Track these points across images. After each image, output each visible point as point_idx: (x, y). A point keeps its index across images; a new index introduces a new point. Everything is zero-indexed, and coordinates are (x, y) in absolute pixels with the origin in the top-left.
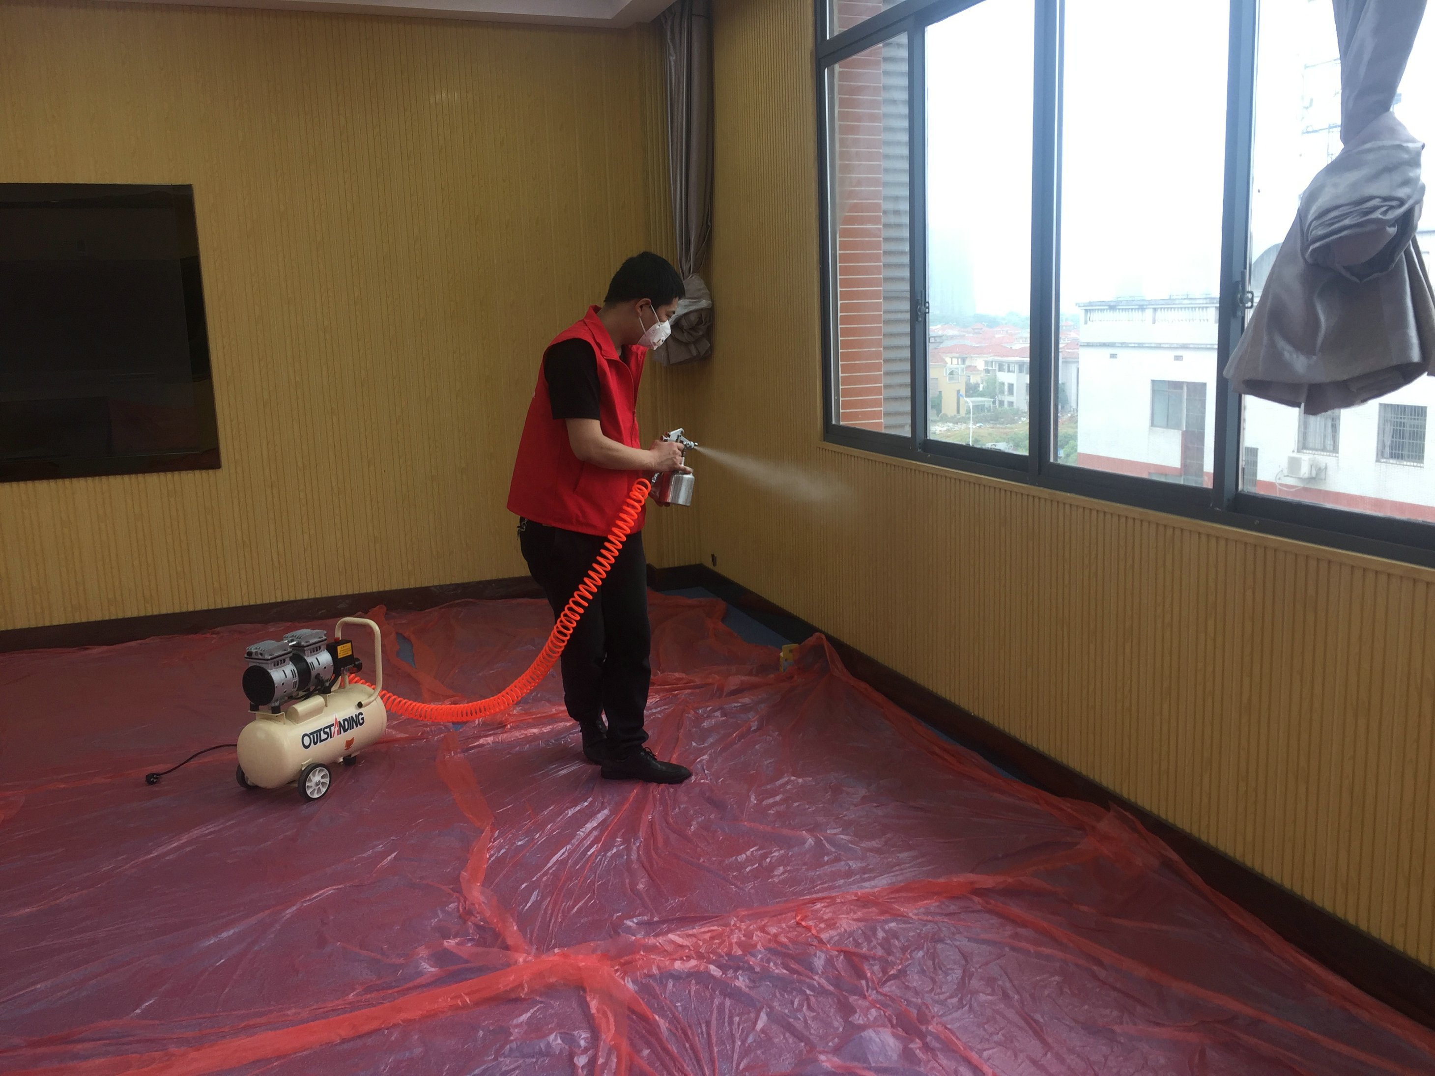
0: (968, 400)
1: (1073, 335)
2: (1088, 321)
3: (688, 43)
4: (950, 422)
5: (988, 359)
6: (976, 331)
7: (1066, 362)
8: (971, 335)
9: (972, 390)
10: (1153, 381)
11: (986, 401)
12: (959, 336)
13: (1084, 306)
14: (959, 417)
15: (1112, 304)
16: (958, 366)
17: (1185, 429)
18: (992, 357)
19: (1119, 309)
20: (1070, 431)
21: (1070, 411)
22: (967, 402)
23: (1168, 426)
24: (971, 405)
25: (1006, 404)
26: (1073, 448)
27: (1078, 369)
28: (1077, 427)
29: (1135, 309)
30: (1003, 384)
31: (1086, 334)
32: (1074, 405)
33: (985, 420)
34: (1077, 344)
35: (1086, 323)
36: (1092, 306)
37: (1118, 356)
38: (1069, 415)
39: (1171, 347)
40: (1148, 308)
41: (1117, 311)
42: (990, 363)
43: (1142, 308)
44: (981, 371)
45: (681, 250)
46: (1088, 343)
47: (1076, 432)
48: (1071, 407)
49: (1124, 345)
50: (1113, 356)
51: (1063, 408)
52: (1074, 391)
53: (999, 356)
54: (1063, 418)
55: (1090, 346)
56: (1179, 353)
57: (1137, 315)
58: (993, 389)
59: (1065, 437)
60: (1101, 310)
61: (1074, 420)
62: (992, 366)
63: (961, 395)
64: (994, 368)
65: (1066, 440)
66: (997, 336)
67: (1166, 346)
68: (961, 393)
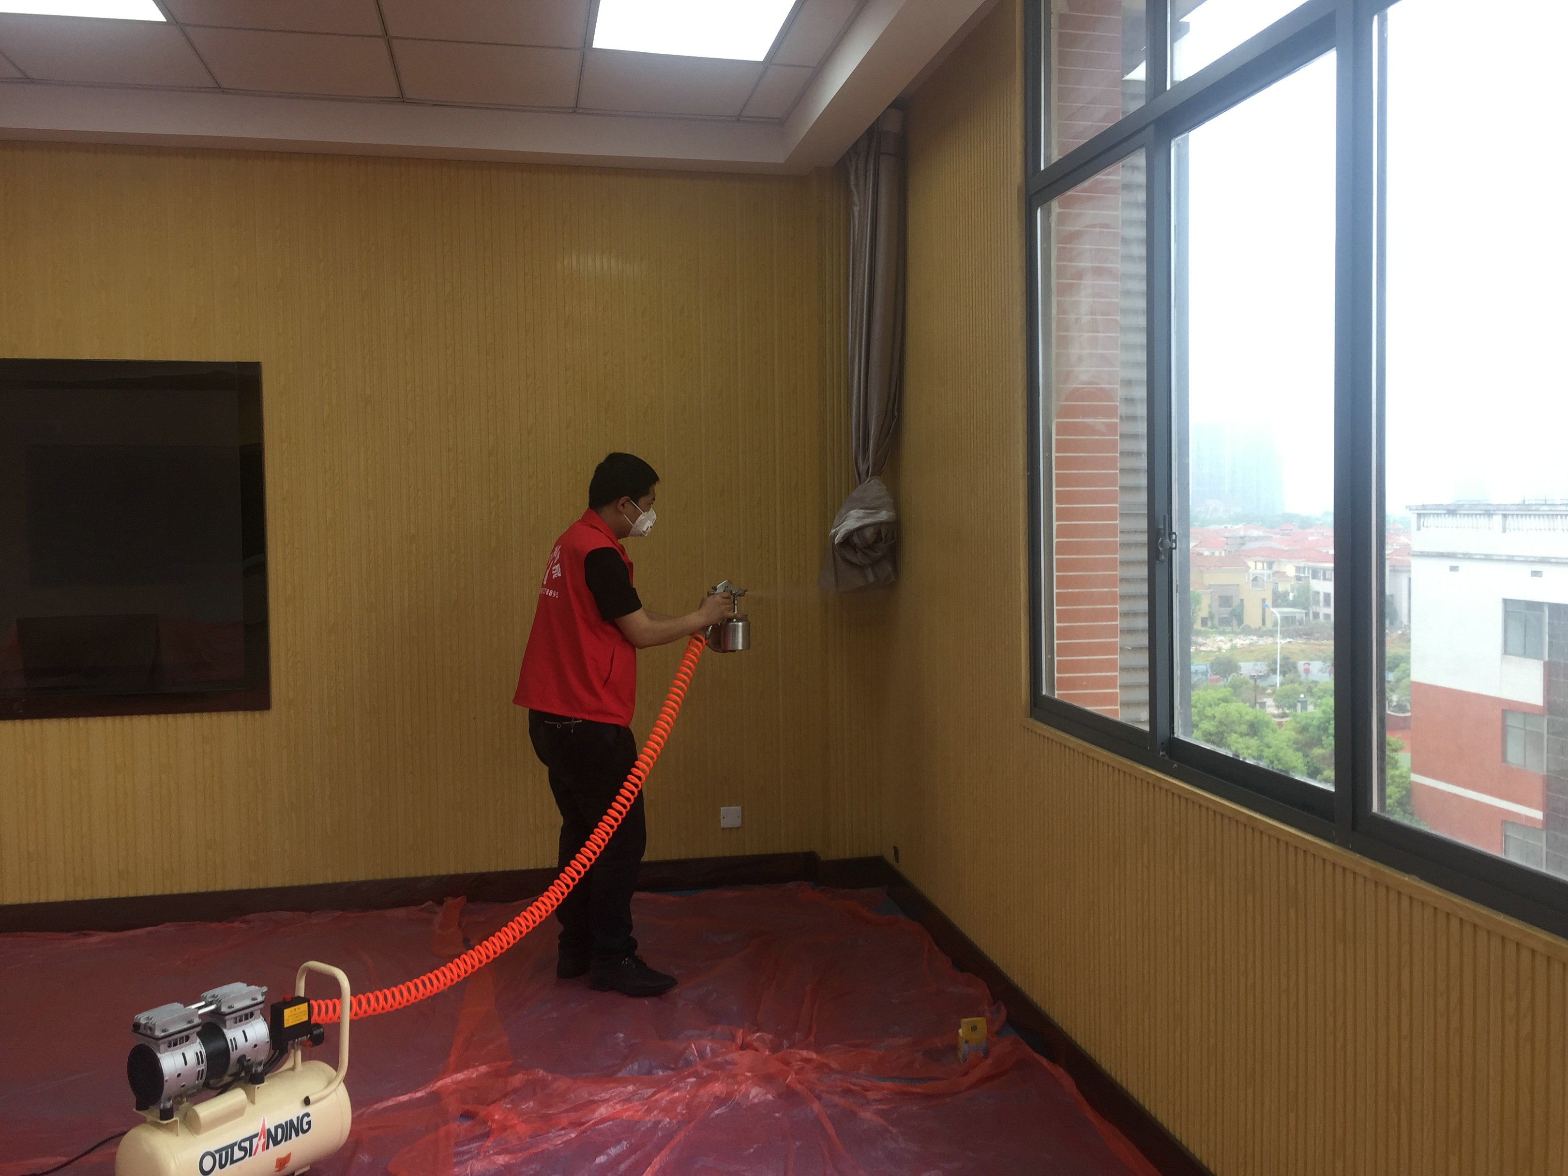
0: (1274, 610)
1: (1403, 539)
2: (1422, 528)
3: (874, 185)
4: (1254, 635)
5: (1299, 565)
6: (1286, 532)
7: (1394, 571)
8: (1279, 536)
9: (1279, 599)
10: (1505, 601)
11: (1298, 613)
12: (1265, 537)
13: (1416, 510)
14: (1265, 629)
15: (1452, 508)
16: (1264, 571)
17: (1547, 659)
18: (1304, 563)
19: (1460, 514)
20: (1401, 652)
21: (1400, 628)
22: (1273, 613)
23: (1525, 655)
24: (1278, 616)
25: (1321, 616)
26: (1404, 672)
27: (1410, 579)
28: (1409, 647)
29: (1480, 514)
30: (1318, 593)
31: (1420, 540)
32: (1405, 620)
33: (1298, 634)
34: (1409, 554)
35: (1419, 529)
36: (1426, 510)
37: (1460, 569)
38: (1400, 632)
39: (1527, 561)
40: (1497, 514)
41: (1458, 516)
42: (1302, 570)
43: (1488, 513)
44: (1291, 577)
45: (858, 446)
46: (1422, 552)
47: (1409, 653)
48: (1402, 623)
49: (1468, 557)
50: (1454, 569)
51: (1391, 623)
52: (1405, 604)
53: (1313, 561)
54: (1392, 636)
55: (1424, 556)
56: (1537, 568)
57: (1483, 521)
58: (1305, 599)
59: (1395, 658)
60: (1437, 514)
61: (1406, 639)
62: (1304, 573)
63: (1267, 606)
64: (1306, 575)
65: (1396, 662)
66: (1310, 538)
67: (1521, 559)
68: (1266, 603)
